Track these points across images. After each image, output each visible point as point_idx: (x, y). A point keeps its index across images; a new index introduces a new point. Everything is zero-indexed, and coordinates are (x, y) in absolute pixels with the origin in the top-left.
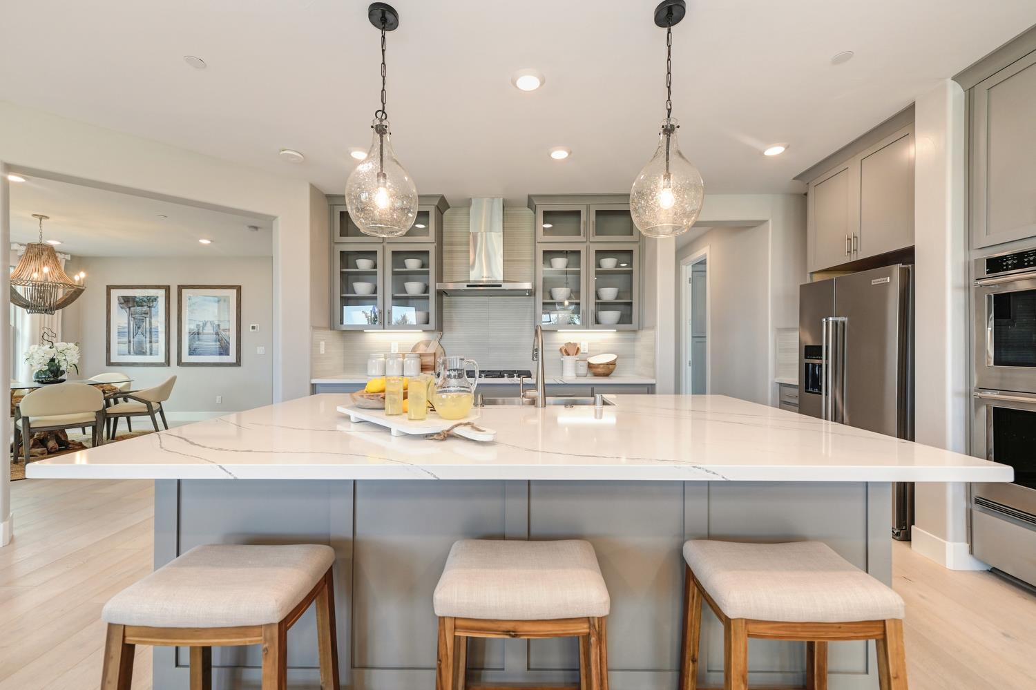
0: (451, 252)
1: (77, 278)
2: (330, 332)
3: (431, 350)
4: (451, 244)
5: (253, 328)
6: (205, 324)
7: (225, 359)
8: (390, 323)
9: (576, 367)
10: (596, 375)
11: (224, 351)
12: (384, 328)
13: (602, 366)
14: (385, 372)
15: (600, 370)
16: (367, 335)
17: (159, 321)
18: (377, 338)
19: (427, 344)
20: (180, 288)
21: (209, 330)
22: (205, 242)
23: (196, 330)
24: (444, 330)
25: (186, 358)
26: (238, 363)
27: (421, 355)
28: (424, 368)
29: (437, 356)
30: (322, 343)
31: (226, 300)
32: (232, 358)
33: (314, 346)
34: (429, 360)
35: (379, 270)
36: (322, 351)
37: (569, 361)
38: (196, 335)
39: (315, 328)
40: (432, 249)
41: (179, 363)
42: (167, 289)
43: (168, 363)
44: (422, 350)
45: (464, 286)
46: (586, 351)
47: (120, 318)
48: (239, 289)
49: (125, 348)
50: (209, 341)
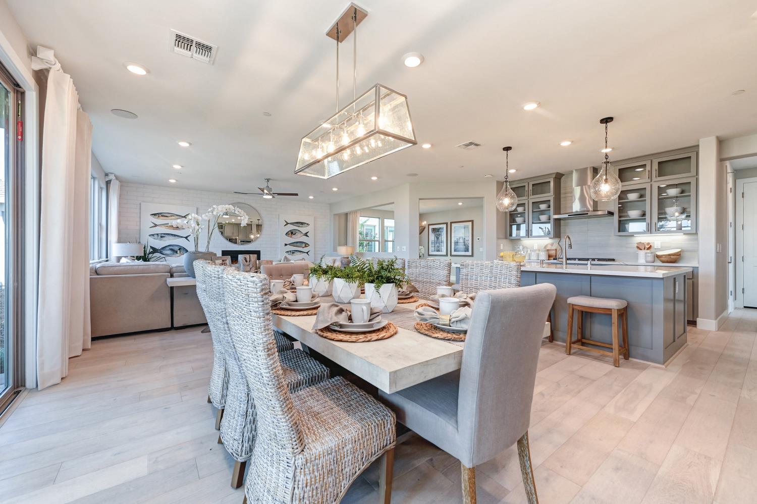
0: (565, 197)
1: (423, 223)
2: (505, 240)
3: (554, 248)
4: (565, 193)
5: (478, 239)
6: (460, 238)
7: (467, 253)
8: (531, 235)
9: (646, 256)
10: (663, 262)
11: (467, 250)
12: (528, 237)
13: (664, 256)
14: (530, 258)
15: (663, 259)
16: (522, 241)
17: (444, 237)
18: (527, 242)
19: (552, 245)
20: (451, 223)
21: (461, 241)
22: (460, 204)
23: (456, 241)
24: (561, 237)
25: (453, 253)
26: (472, 256)
27: (548, 250)
28: (550, 256)
29: (557, 251)
30: (502, 245)
31: (468, 227)
32: (470, 253)
33: (498, 246)
34: (553, 253)
35: (526, 212)
36: (502, 248)
37: (642, 253)
38: (456, 243)
39: (498, 238)
40: (552, 199)
41: (451, 255)
42: (447, 224)
43: (447, 255)
44: (549, 248)
45: (566, 216)
46: (660, 248)
47: (432, 237)
48: (472, 221)
49: (433, 248)
50: (461, 246)
